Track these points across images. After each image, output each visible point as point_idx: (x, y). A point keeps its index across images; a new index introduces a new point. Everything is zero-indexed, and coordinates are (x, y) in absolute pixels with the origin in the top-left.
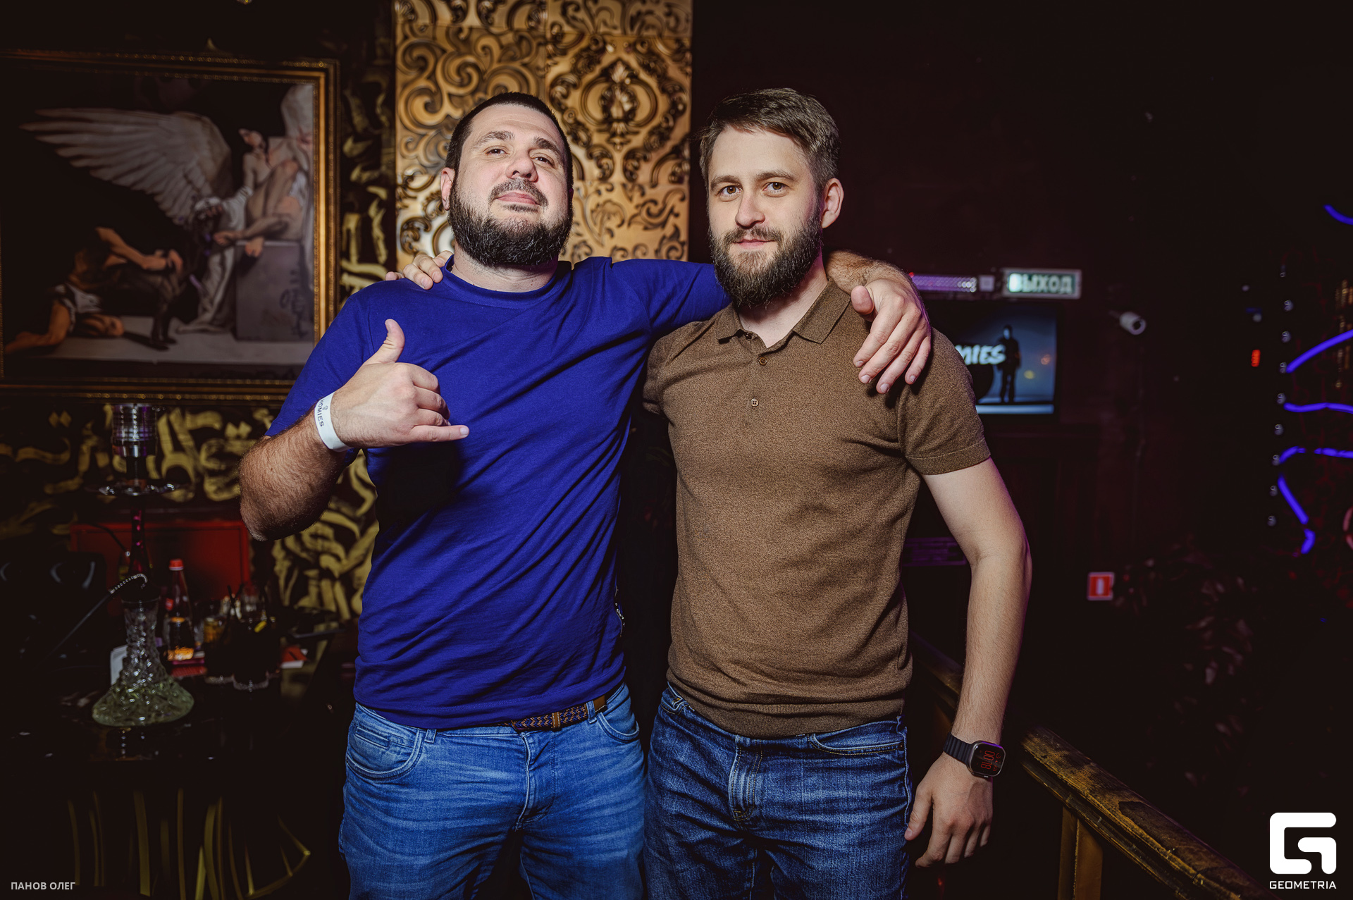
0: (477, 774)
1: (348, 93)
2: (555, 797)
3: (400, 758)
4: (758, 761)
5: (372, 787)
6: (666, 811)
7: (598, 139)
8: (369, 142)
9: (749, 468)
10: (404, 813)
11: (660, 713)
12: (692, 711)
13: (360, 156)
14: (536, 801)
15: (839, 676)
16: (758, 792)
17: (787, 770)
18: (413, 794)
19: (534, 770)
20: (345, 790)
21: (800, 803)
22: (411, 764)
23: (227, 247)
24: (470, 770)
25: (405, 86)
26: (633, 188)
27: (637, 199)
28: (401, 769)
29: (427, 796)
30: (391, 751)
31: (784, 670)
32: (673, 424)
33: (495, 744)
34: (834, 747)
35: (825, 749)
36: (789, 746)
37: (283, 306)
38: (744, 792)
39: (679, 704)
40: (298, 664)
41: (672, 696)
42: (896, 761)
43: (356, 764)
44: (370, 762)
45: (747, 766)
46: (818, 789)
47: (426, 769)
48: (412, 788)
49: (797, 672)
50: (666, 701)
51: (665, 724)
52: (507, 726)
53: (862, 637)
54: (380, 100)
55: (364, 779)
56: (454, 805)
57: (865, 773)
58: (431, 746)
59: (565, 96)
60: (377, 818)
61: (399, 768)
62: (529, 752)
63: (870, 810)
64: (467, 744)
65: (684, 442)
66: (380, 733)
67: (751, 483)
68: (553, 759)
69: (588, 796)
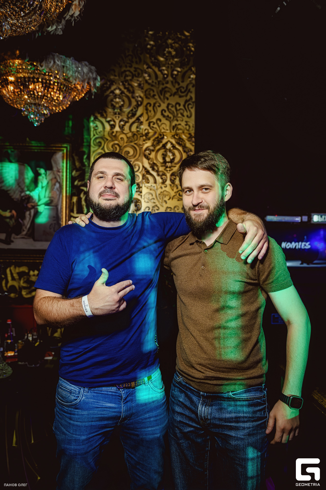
0: (104, 404)
1: (74, 155)
2: (132, 414)
3: (75, 398)
4: (209, 402)
5: (65, 409)
6: (176, 420)
7: (161, 169)
8: (81, 172)
9: (202, 292)
10: (77, 419)
11: (173, 382)
12: (185, 382)
13: (78, 176)
14: (126, 415)
15: (239, 370)
16: (209, 414)
17: (220, 406)
18: (80, 412)
19: (125, 403)
20: (55, 410)
21: (225, 418)
22: (79, 400)
23: (31, 209)
24: (101, 403)
25: (94, 152)
26: (174, 186)
27: (175, 190)
28: (75, 403)
29: (85, 413)
30: (72, 395)
31: (218, 367)
32: (175, 275)
33: (110, 393)
34: (238, 397)
35: (235, 398)
36: (221, 396)
37: (50, 229)
38: (204, 414)
39: (180, 379)
40: (51, 358)
41: (178, 376)
42: (262, 402)
43: (59, 400)
44: (64, 400)
45: (205, 404)
46: (232, 413)
47: (85, 403)
48: (79, 410)
49: (223, 368)
50: (175, 377)
51: (175, 386)
52: (115, 387)
53: (247, 354)
54: (85, 157)
55: (62, 406)
56: (95, 416)
57: (250, 407)
58: (86, 394)
59: (150, 154)
60: (67, 421)
61: (75, 402)
62: (123, 397)
63: (252, 421)
64: (100, 393)
65: (179, 282)
66: (68, 388)
67: (203, 297)
68: (132, 399)
69: (145, 413)
